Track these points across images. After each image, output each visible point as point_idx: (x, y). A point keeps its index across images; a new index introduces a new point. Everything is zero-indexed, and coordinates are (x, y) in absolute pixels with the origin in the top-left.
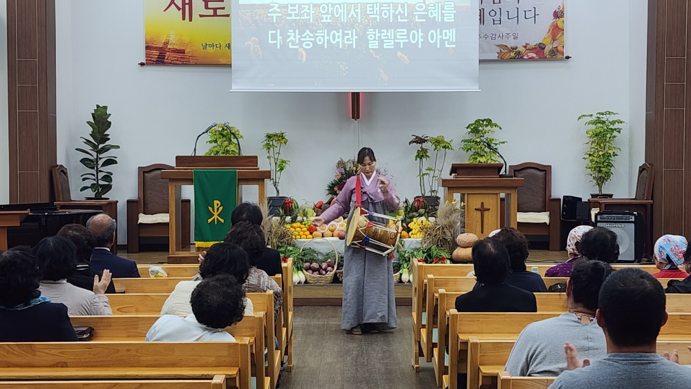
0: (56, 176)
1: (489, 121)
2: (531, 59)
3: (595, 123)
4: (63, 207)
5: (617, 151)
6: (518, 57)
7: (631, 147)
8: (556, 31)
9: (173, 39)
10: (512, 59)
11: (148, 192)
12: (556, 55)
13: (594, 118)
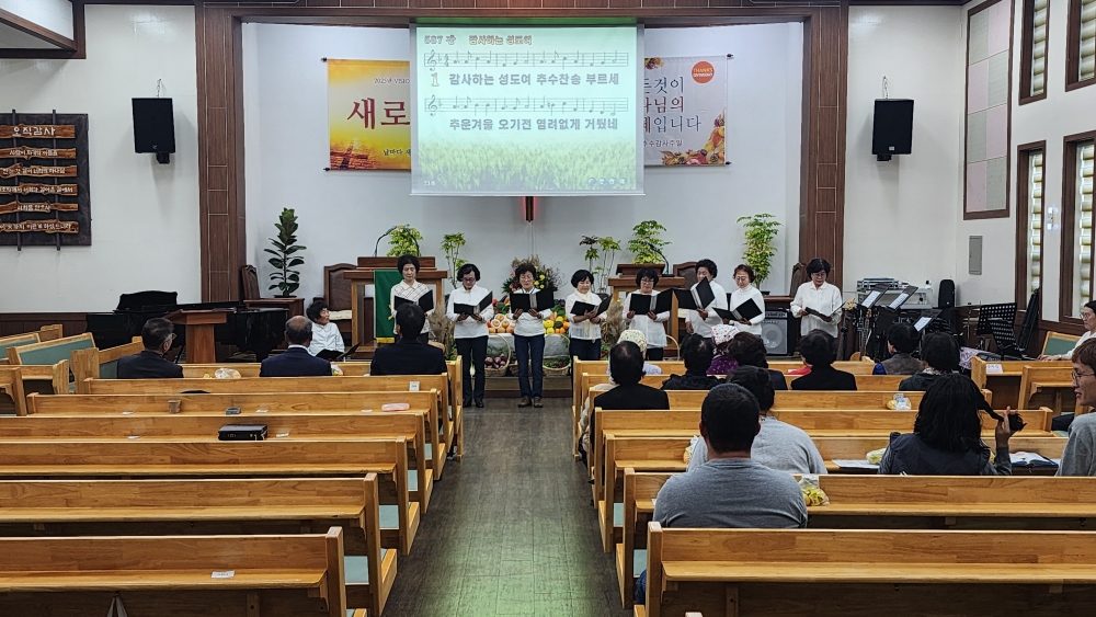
0: (246, 275)
1: (655, 223)
2: (694, 164)
3: (753, 225)
4: (252, 305)
5: (773, 251)
6: (682, 163)
7: (787, 247)
8: (717, 138)
9: (356, 146)
10: (676, 165)
11: (333, 290)
12: (717, 160)
13: (752, 220)
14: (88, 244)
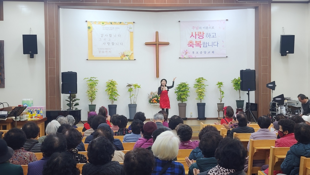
1: (203, 78)
14: (4, 87)
